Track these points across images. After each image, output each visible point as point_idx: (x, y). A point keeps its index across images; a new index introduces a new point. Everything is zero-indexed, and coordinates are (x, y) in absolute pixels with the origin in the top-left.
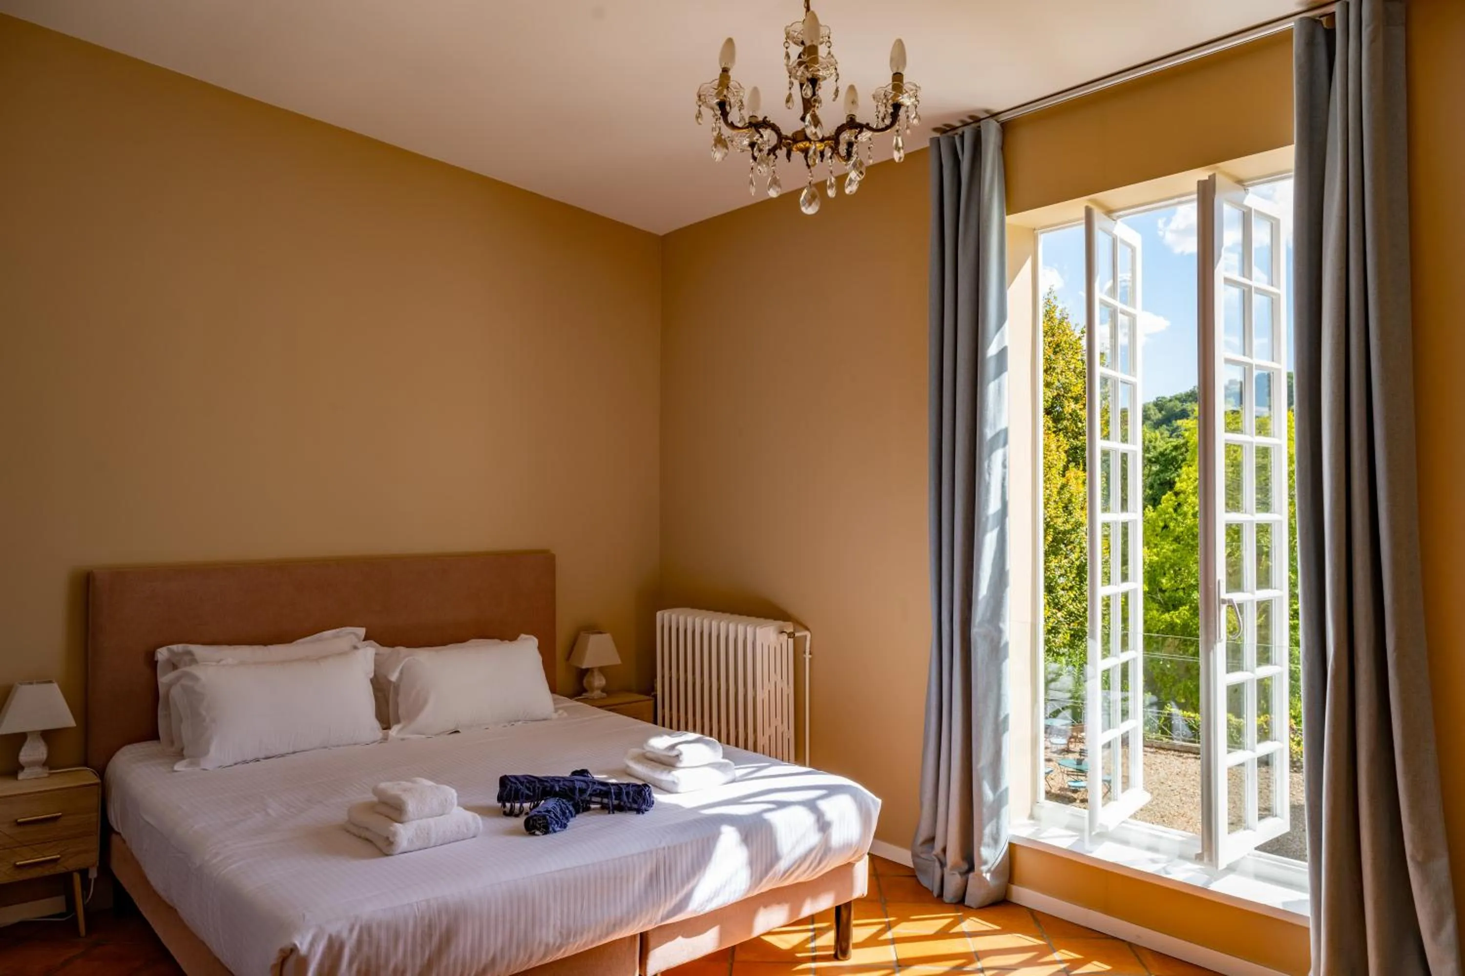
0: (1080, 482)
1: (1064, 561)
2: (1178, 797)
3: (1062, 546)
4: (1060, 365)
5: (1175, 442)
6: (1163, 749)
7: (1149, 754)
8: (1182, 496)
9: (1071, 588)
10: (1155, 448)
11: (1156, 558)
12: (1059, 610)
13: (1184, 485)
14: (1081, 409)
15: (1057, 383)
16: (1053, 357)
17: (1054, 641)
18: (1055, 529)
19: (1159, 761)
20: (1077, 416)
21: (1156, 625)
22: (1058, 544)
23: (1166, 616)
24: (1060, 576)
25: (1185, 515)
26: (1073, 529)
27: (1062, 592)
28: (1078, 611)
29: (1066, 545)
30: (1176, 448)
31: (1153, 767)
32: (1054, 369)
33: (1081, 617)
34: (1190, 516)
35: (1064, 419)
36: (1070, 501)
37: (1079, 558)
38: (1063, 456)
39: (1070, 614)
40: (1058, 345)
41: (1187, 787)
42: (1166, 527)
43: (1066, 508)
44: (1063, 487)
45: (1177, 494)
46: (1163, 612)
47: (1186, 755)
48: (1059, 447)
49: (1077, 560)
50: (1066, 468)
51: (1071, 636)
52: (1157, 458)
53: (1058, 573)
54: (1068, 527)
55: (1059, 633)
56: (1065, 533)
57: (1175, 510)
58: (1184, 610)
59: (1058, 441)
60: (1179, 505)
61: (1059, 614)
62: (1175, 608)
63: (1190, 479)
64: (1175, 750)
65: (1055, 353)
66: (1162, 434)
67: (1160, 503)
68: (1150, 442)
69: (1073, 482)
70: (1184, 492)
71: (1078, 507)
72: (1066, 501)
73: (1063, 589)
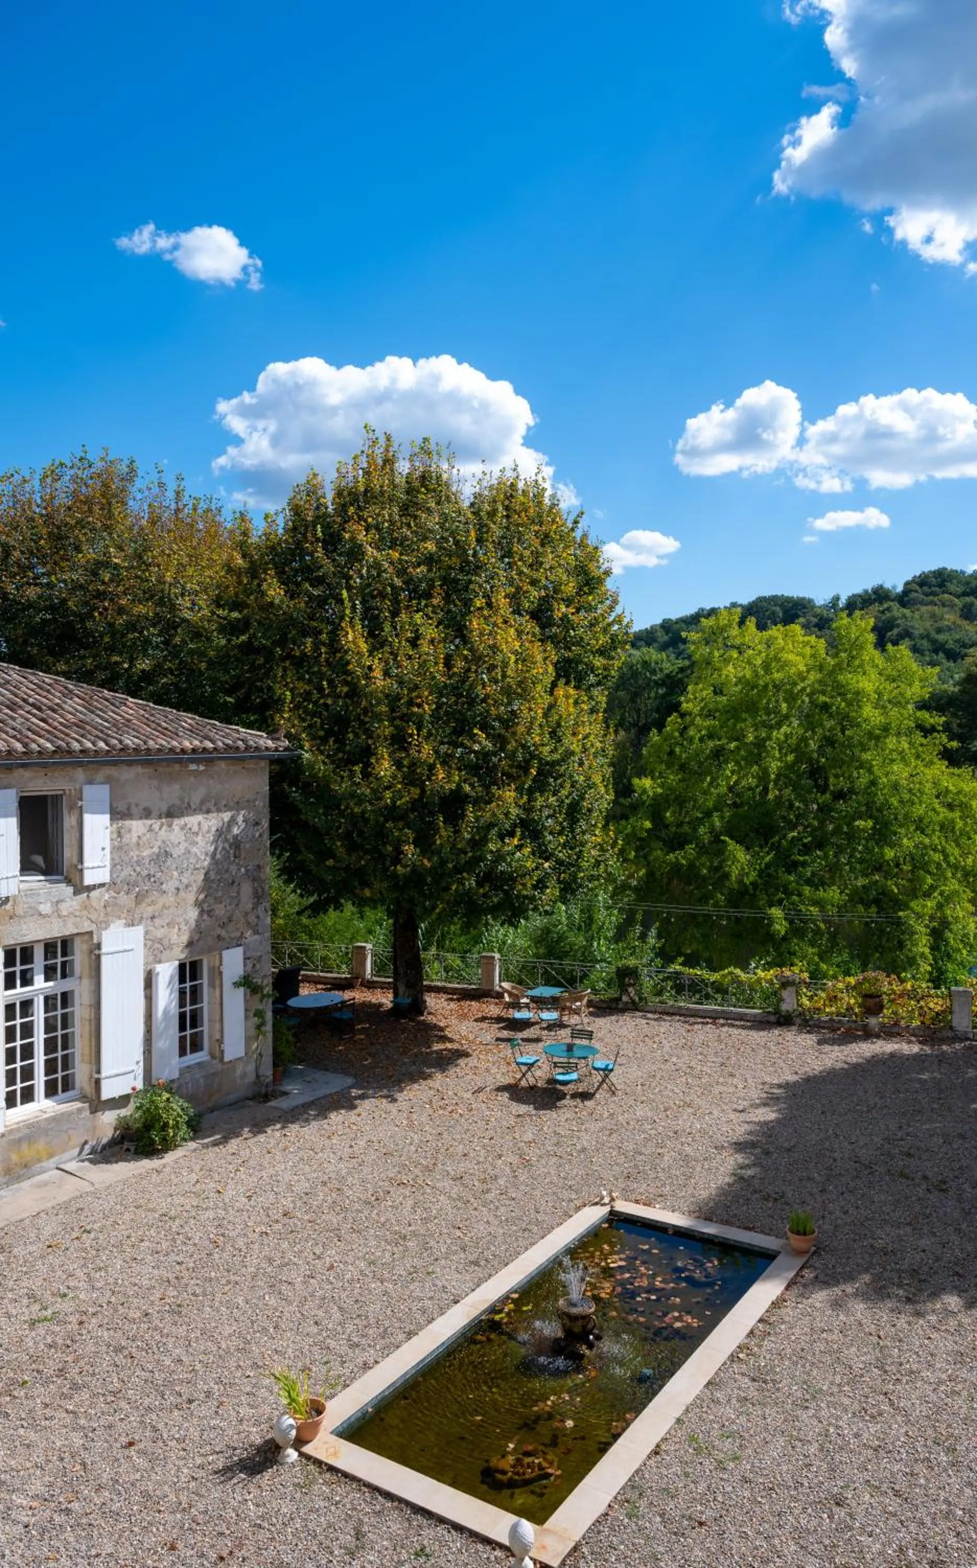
0: (571, 701)
1: (552, 799)
2: (684, 1080)
3: (551, 780)
4: (549, 559)
5: (681, 663)
6: (668, 1014)
7: (652, 1022)
8: (688, 718)
9: (560, 833)
10: (661, 670)
11: (659, 790)
12: (547, 860)
13: (690, 705)
14: (573, 614)
15: (544, 582)
16: (540, 550)
17: (540, 898)
18: (540, 760)
19: (662, 1030)
20: (569, 621)
21: (660, 867)
22: (546, 777)
23: (671, 856)
24: (547, 818)
25: (691, 740)
26: (563, 760)
27: (550, 838)
28: (569, 857)
29: (556, 779)
30: (682, 670)
31: (656, 1039)
32: (542, 563)
33: (573, 866)
34: (697, 740)
35: (555, 625)
36: (559, 725)
37: (570, 794)
38: (551, 669)
39: (560, 862)
40: (547, 536)
41: (693, 1064)
42: (671, 753)
43: (553, 734)
44: (551, 707)
45: (682, 716)
46: (668, 853)
47: (692, 1020)
48: (545, 659)
49: (567, 797)
50: (554, 685)
51: (561, 890)
52: (663, 681)
53: (546, 812)
54: (556, 756)
55: (547, 887)
56: (553, 764)
57: (681, 734)
58: (690, 848)
59: (545, 651)
60: (685, 728)
61: (546, 865)
62: (681, 847)
63: (696, 698)
64: (680, 1015)
65: (543, 545)
66: (668, 656)
67: (665, 726)
68: (657, 663)
69: (562, 701)
70: (690, 714)
71: (568, 733)
72: (553, 724)
73: (551, 833)
